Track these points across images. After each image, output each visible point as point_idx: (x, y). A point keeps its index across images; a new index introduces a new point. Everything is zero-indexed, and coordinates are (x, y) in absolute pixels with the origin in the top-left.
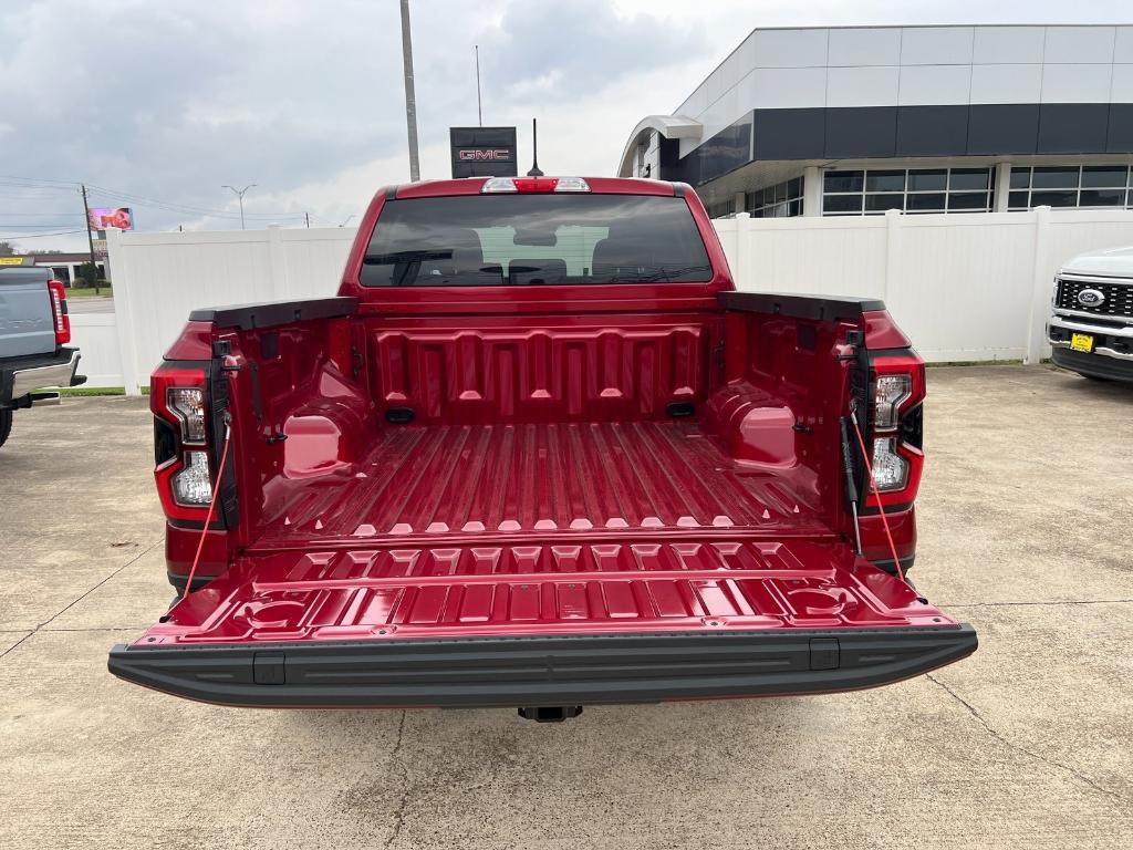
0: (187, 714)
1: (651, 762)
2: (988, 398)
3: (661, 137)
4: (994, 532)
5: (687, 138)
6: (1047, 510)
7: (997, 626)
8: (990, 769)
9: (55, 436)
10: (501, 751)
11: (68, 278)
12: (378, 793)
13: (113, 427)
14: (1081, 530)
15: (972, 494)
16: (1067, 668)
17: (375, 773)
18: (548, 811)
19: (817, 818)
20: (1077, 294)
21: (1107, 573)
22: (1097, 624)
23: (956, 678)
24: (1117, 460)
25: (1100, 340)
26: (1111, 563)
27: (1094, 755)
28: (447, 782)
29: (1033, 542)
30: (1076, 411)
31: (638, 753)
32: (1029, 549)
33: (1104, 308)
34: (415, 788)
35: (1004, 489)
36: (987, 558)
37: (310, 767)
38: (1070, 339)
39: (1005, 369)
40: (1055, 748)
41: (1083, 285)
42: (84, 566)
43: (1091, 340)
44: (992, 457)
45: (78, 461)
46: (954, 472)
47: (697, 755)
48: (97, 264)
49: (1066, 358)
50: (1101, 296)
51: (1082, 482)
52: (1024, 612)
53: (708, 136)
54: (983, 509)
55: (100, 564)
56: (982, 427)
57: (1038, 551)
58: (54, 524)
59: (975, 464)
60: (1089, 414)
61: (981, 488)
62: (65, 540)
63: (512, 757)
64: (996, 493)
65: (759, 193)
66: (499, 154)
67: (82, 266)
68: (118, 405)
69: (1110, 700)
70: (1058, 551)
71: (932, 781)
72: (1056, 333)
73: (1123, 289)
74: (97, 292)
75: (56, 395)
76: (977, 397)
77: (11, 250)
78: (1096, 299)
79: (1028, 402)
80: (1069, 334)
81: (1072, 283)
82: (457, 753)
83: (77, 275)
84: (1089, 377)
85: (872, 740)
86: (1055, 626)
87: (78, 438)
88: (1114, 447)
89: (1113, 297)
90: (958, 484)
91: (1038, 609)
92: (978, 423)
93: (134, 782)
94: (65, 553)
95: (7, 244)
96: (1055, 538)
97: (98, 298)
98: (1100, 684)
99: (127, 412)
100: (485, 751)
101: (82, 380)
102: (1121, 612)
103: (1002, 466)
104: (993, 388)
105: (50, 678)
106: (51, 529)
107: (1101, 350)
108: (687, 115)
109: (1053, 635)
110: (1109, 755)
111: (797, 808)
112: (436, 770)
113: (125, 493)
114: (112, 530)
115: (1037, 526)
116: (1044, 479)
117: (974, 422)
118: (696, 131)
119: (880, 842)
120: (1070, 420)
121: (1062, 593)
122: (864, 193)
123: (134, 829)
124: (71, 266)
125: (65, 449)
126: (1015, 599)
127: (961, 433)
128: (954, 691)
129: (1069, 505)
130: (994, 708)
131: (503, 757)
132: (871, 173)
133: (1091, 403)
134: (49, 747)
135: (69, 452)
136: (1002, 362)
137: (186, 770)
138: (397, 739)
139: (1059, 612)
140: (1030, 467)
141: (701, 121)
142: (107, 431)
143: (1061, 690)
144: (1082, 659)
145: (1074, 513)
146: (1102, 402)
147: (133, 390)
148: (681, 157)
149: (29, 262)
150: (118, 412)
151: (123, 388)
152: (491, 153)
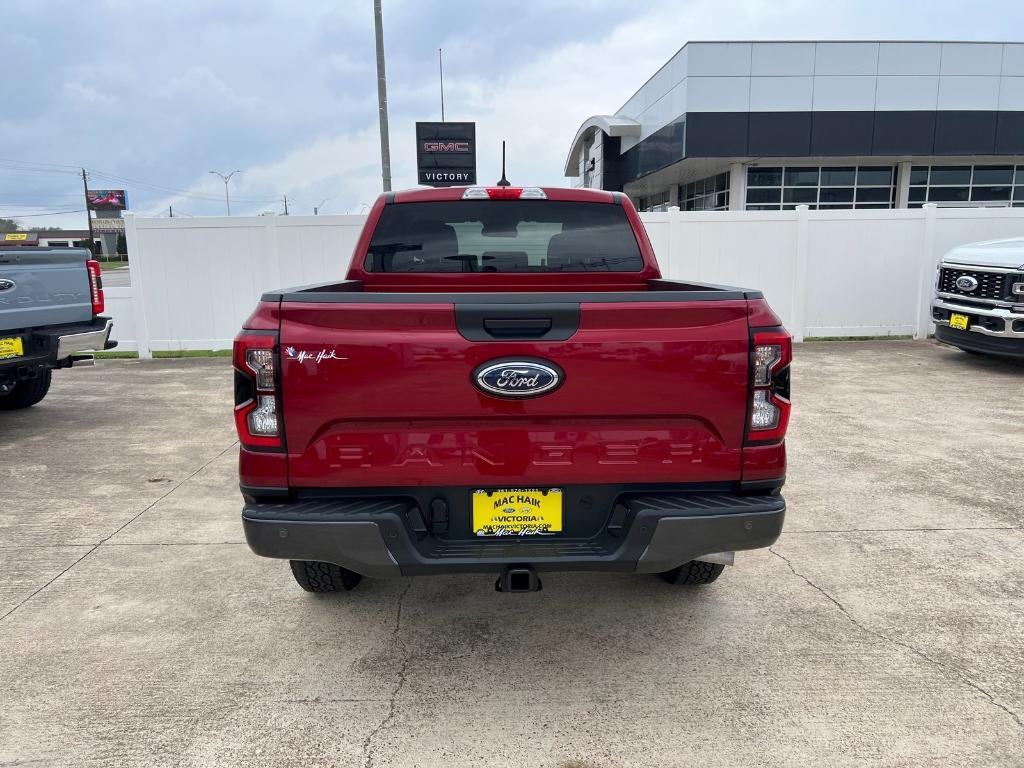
0: (231, 606)
1: (591, 641)
2: (879, 367)
3: (604, 134)
4: (872, 476)
5: (628, 136)
6: (918, 459)
7: (867, 547)
8: (849, 646)
9: (85, 393)
10: (477, 631)
12: (384, 660)
13: (133, 385)
14: (942, 475)
15: (858, 446)
16: (917, 577)
17: (381, 648)
18: (514, 673)
19: (716, 678)
20: (955, 280)
21: (959, 508)
22: (946, 546)
23: (830, 583)
24: (982, 420)
25: (974, 319)
26: (964, 501)
27: (929, 637)
28: (437, 653)
29: (902, 484)
30: (952, 379)
31: (582, 634)
32: (898, 489)
33: (977, 293)
34: (412, 658)
35: (884, 442)
36: (865, 495)
37: (331, 643)
38: (949, 318)
39: (897, 343)
40: (900, 633)
41: (960, 273)
42: (129, 496)
43: (966, 319)
44: (878, 417)
45: (108, 413)
46: (845, 428)
47: (627, 636)
49: (946, 334)
50: (975, 282)
51: (948, 437)
52: (889, 536)
53: (645, 134)
54: (866, 458)
55: (142, 495)
56: (872, 392)
57: (906, 490)
58: (97, 464)
59: (864, 422)
60: (962, 382)
61: (865, 440)
62: (110, 476)
63: (485, 636)
64: (878, 446)
65: (691, 186)
66: (460, 147)
67: (81, 242)
68: (134, 366)
69: (948, 600)
70: (922, 491)
71: (804, 653)
72: (939, 313)
73: (993, 276)
75: (91, 357)
76: (871, 367)
77: (15, 227)
78: (971, 284)
79: (914, 371)
80: (949, 313)
81: (951, 271)
82: (443, 633)
84: (968, 351)
85: (762, 627)
86: (911, 546)
87: (104, 394)
88: (980, 409)
89: (985, 283)
90: (847, 438)
91: (900, 534)
92: (871, 388)
93: (196, 652)
94: (112, 486)
95: (11, 221)
96: (920, 481)
98: (941, 589)
99: (143, 372)
100: (464, 632)
101: (114, 344)
102: (965, 537)
103: (884, 424)
104: (886, 361)
105: (117, 580)
106: (96, 468)
107: (975, 328)
108: (628, 115)
109: (909, 554)
110: (941, 638)
111: (701, 671)
112: (427, 645)
113: (153, 440)
114: (147, 469)
115: (908, 472)
116: (918, 435)
117: (865, 388)
118: (635, 131)
119: (762, 694)
120: (946, 386)
121: (921, 523)
122: (782, 187)
123: (201, 683)
124: (70, 241)
125: (95, 403)
126: (883, 527)
127: (855, 397)
128: (828, 593)
129: (936, 455)
130: (857, 605)
131: (479, 637)
132: (788, 170)
133: (966, 372)
134: (126, 628)
135: (99, 406)
136: (896, 337)
137: (236, 644)
138: (396, 624)
139: (916, 536)
140: (908, 424)
141: (640, 122)
142: (128, 388)
143: (911, 593)
144: (929, 571)
145: (940, 461)
146: (975, 372)
147: (145, 354)
148: (622, 153)
149: (33, 238)
150: (135, 372)
151: (137, 352)
152: (452, 146)
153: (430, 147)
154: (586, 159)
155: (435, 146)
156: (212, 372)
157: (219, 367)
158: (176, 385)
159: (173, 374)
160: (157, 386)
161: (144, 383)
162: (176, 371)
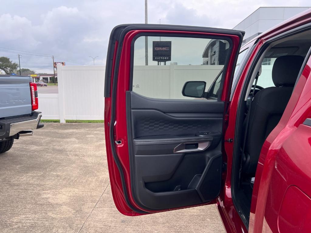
3: (220, 42)
11: (48, 80)
13: (55, 139)
48: (55, 77)
66: (166, 49)
67: (52, 77)
68: (57, 128)
74: (55, 84)
77: (34, 73)
83: (50, 80)
87: (41, 145)
95: (33, 71)
97: (54, 86)
99: (61, 131)
124: (49, 77)
125: (35, 151)
142: (52, 141)
147: (63, 121)
148: (226, 49)
149: (38, 76)
150: (57, 131)
151: (59, 120)
152: (164, 49)
153: (157, 49)
154: (211, 52)
155: (158, 49)
156: (89, 132)
157: (92, 129)
158: (73, 139)
159: (73, 132)
160: (65, 140)
161: (59, 138)
162: (74, 130)
